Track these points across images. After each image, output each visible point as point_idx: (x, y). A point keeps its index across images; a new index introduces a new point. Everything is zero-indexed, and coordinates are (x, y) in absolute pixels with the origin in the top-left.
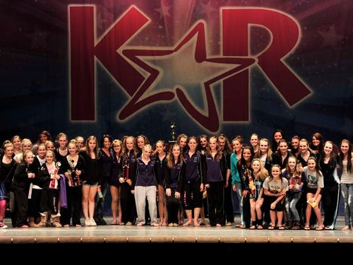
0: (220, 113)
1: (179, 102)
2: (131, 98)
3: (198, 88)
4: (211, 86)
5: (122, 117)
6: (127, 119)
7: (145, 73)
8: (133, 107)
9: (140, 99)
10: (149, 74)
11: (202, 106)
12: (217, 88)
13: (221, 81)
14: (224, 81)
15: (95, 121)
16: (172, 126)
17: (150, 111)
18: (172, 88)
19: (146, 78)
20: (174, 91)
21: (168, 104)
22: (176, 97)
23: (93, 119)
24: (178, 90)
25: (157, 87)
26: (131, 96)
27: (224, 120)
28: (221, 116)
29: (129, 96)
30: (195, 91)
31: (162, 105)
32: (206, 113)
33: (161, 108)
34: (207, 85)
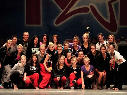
1: (92, 14)
2: (63, 11)
4: (112, 4)
5: (57, 23)
6: (60, 24)
8: (64, 17)
9: (68, 12)
11: (106, 16)
12: (116, 5)
15: (41, 25)
16: (88, 28)
17: (74, 19)
20: (89, 7)
21: (85, 15)
22: (90, 11)
23: (40, 24)
25: (79, 5)
26: (63, 10)
27: (120, 25)
28: (118, 22)
31: (82, 16)
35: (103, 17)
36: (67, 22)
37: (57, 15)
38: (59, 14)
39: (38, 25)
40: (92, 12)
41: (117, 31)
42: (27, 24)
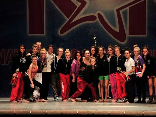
0: (127, 30)
1: (100, 22)
2: (68, 20)
3: (112, 13)
4: (121, 11)
5: (62, 32)
6: (65, 33)
7: (77, 3)
8: (69, 25)
9: (74, 20)
10: (80, 4)
11: (114, 25)
12: (125, 13)
13: (128, 8)
14: (129, 8)
15: (44, 34)
16: (95, 38)
17: (80, 28)
18: (95, 12)
19: (78, 6)
20: (96, 15)
21: (92, 24)
22: (98, 19)
24: (99, 15)
26: (68, 18)
27: (129, 34)
29: (67, 18)
30: (110, 15)
31: (89, 24)
32: (117, 30)
33: (88, 26)
34: (118, 10)
35: (111, 26)
36: (72, 31)
37: (62, 24)
38: (64, 23)
39: (41, 35)
40: (99, 21)
41: (126, 40)
42: (29, 33)
